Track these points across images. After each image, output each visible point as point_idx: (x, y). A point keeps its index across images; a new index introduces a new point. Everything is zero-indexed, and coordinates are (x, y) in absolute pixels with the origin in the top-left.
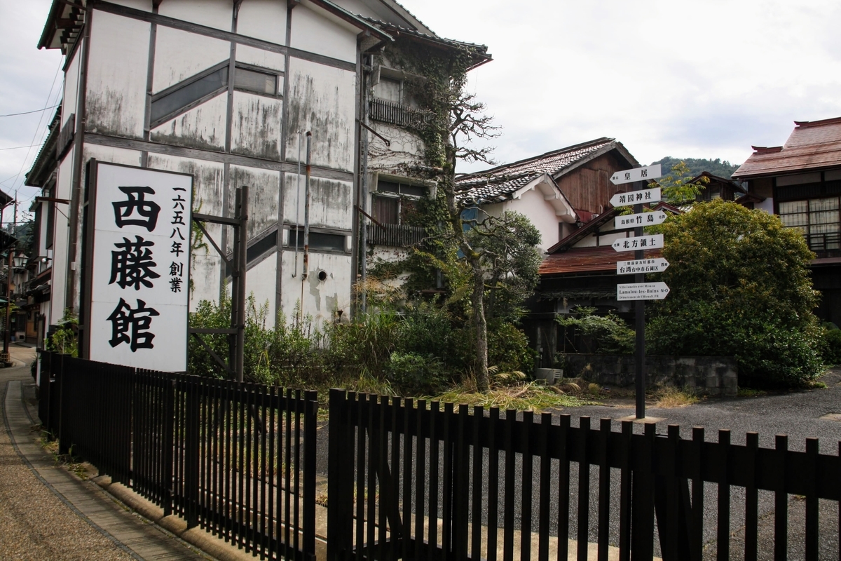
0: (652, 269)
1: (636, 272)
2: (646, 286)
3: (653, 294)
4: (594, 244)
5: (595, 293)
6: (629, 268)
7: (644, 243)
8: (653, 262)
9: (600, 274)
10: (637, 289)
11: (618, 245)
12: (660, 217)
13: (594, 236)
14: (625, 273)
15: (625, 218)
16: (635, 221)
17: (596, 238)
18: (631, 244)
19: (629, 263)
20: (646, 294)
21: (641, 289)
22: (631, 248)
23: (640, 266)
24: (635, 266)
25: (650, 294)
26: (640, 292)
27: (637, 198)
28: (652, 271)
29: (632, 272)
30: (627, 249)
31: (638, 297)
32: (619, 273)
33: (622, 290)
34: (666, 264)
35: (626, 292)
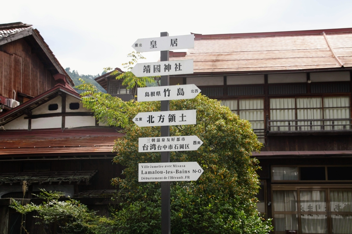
0: (182, 147)
1: (163, 150)
2: (174, 166)
3: (184, 175)
4: (25, 127)
5: (35, 178)
6: (154, 145)
7: (172, 118)
8: (183, 139)
9: (42, 158)
10: (164, 170)
11: (141, 119)
12: (192, 91)
13: (25, 118)
14: (149, 150)
15: (150, 90)
16: (162, 94)
17: (27, 120)
18: (156, 119)
19: (153, 140)
20: (174, 175)
21: (169, 169)
22: (157, 123)
23: (168, 144)
24: (162, 144)
25: (179, 175)
26: (167, 172)
27: (165, 69)
28: (182, 150)
29: (157, 150)
30: (151, 125)
31: (165, 178)
32: (141, 150)
33: (145, 170)
34: (199, 143)
35: (150, 173)
